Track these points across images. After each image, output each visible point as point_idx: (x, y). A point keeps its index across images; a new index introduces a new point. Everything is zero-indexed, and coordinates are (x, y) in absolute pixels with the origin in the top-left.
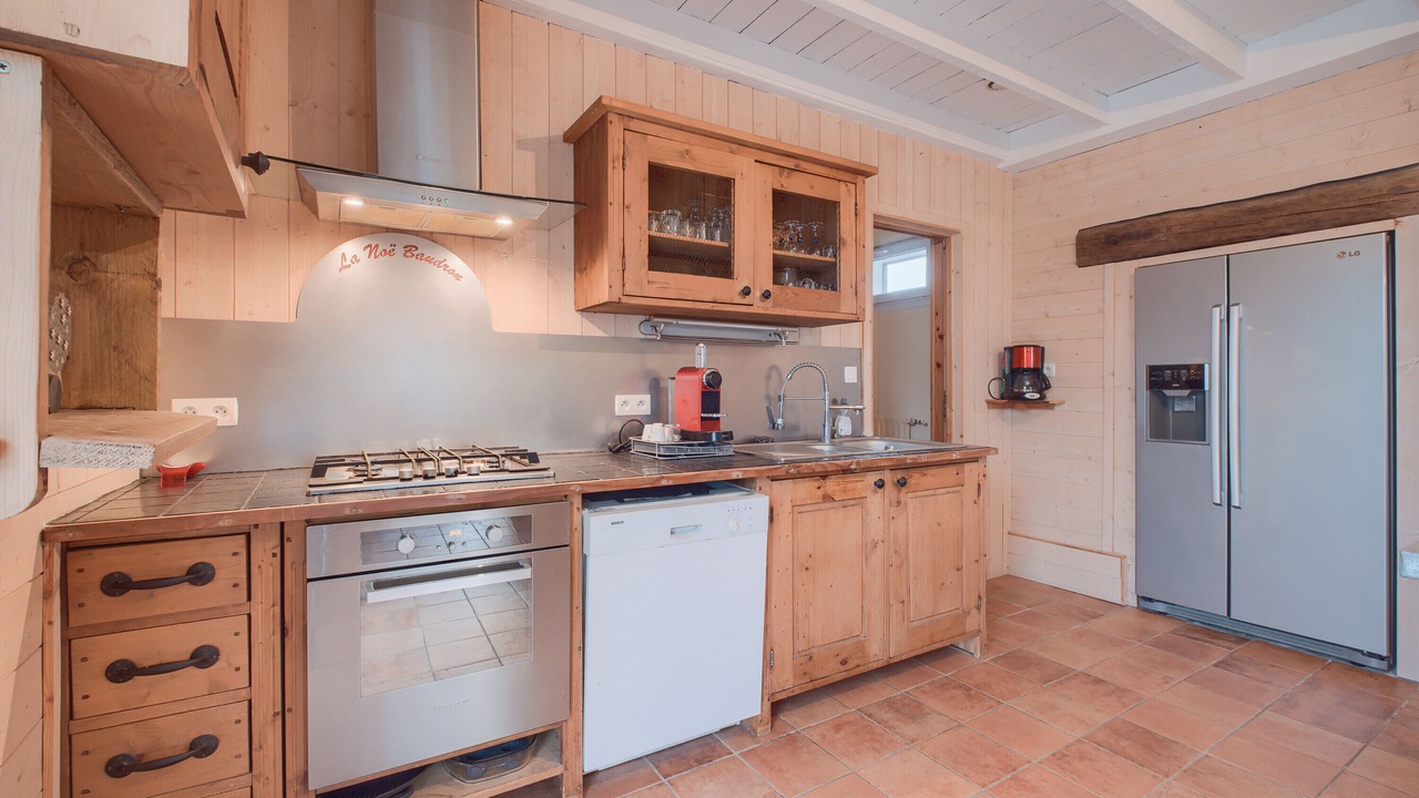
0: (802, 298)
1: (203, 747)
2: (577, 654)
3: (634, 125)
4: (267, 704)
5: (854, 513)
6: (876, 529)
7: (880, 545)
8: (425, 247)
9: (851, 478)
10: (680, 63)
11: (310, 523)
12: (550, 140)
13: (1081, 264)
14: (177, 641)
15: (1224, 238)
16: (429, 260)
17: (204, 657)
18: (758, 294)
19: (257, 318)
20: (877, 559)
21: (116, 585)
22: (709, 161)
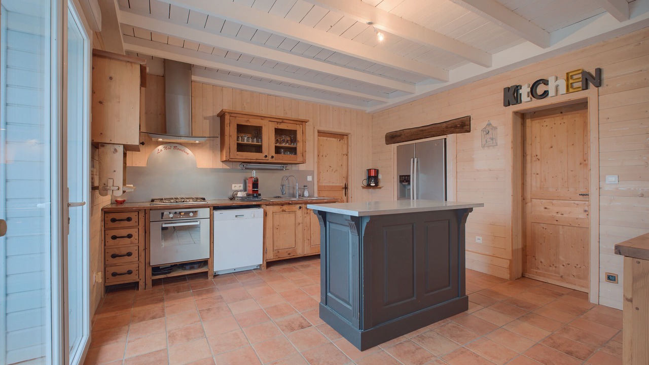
0: (285, 157)
1: (129, 254)
2: (212, 244)
3: (232, 115)
4: (142, 247)
5: (292, 215)
6: (299, 220)
7: (301, 225)
8: (179, 147)
9: (291, 206)
10: (252, 93)
11: (151, 210)
12: (213, 116)
13: (387, 144)
14: (125, 232)
15: (416, 138)
16: (180, 150)
17: (130, 236)
18: (270, 157)
19: (137, 166)
20: (300, 228)
21: (114, 220)
22: (254, 122)
